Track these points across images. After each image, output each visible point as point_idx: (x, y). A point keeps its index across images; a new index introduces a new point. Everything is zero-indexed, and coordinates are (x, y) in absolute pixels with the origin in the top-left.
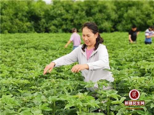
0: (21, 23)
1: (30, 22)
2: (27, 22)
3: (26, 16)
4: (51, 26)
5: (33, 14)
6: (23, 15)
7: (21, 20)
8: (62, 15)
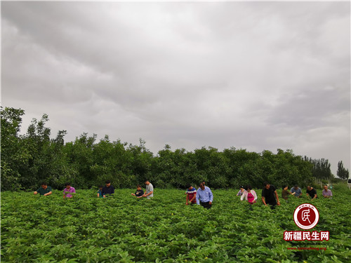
0: (125, 175)
1: (135, 174)
2: (131, 174)
3: (130, 168)
4: (158, 179)
5: (139, 166)
6: (127, 167)
7: (125, 172)
8: (170, 168)
